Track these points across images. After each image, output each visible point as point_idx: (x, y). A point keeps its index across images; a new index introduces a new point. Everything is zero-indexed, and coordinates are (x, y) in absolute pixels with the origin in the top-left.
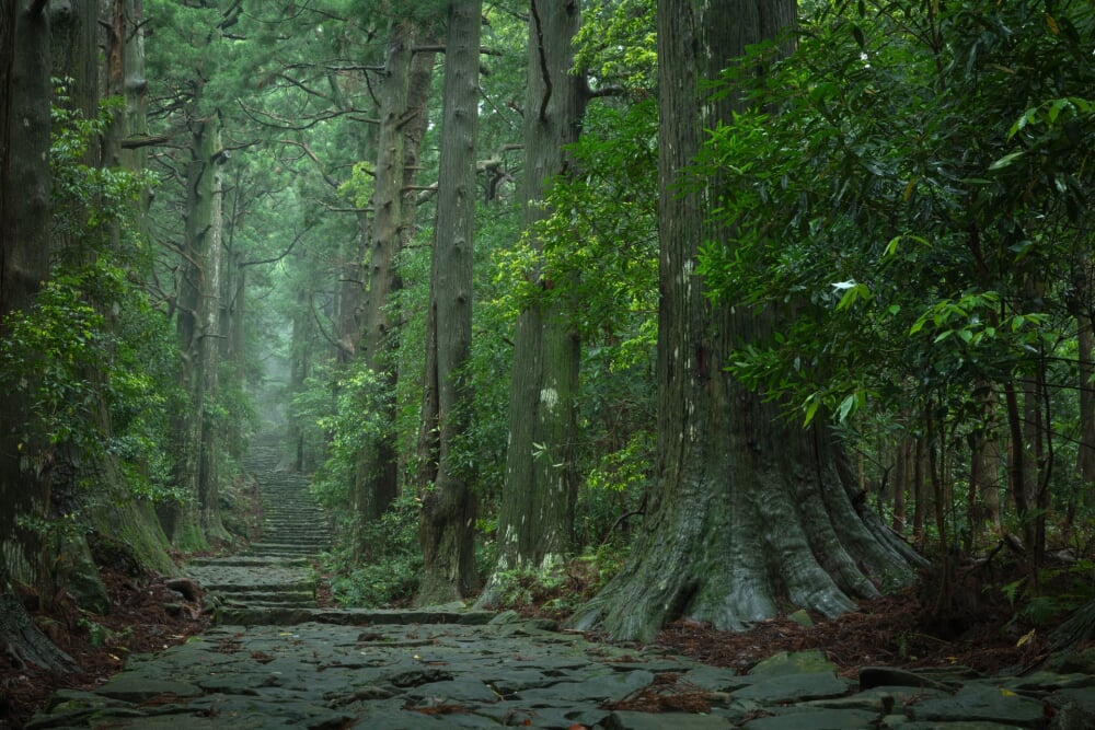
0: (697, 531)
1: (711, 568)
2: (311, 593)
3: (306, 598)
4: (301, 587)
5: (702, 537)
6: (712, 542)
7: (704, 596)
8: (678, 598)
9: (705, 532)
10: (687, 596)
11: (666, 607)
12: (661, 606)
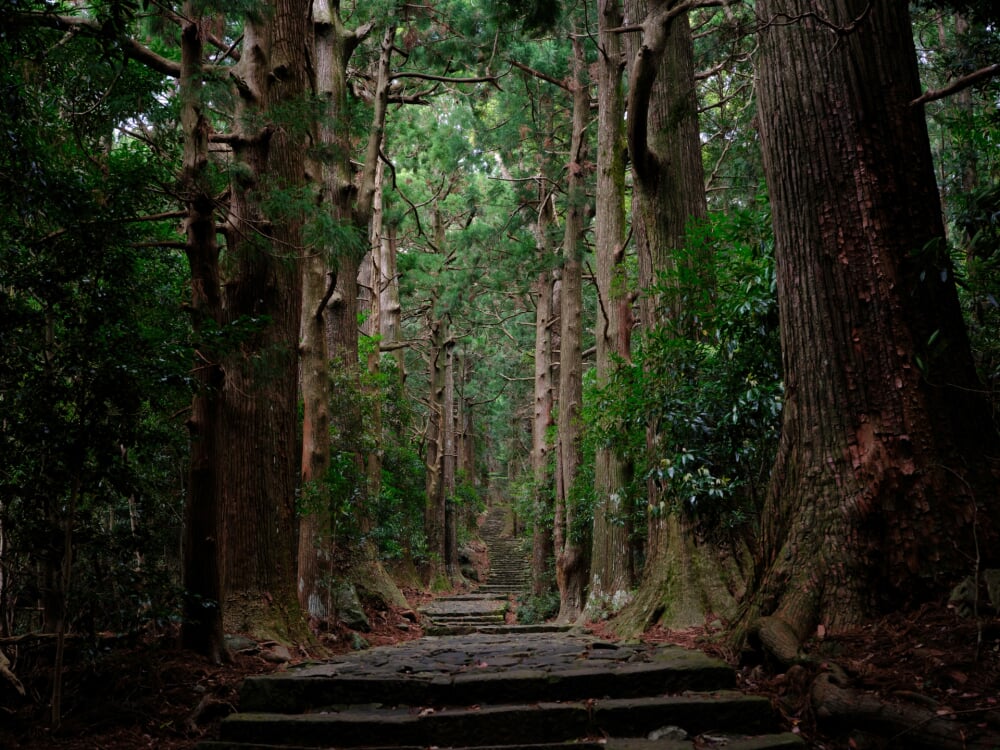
0: (665, 578)
1: (672, 598)
2: (502, 616)
3: (499, 620)
4: (495, 613)
5: (667, 581)
6: (673, 584)
7: (668, 613)
8: (654, 615)
9: (669, 579)
10: (659, 614)
11: (647, 620)
12: (643, 620)
